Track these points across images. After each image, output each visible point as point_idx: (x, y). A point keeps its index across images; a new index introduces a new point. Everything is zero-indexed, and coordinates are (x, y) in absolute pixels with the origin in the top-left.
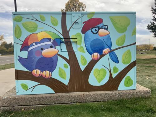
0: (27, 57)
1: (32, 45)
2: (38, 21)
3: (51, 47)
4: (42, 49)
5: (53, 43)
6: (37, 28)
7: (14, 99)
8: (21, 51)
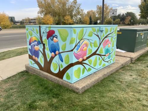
1: (32, 43)
2: (32, 31)
4: (34, 46)
5: (37, 43)
6: (32, 34)
8: (29, 45)
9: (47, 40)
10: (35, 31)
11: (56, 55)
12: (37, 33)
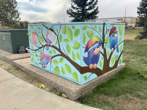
0: (87, 57)
1: (90, 47)
2: (93, 29)
3: (98, 47)
4: (94, 49)
5: (99, 44)
6: (93, 34)
7: (82, 89)
8: (85, 53)
9: (109, 37)
10: (98, 30)
11: (114, 49)
12: (100, 32)
